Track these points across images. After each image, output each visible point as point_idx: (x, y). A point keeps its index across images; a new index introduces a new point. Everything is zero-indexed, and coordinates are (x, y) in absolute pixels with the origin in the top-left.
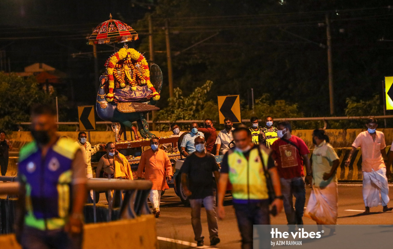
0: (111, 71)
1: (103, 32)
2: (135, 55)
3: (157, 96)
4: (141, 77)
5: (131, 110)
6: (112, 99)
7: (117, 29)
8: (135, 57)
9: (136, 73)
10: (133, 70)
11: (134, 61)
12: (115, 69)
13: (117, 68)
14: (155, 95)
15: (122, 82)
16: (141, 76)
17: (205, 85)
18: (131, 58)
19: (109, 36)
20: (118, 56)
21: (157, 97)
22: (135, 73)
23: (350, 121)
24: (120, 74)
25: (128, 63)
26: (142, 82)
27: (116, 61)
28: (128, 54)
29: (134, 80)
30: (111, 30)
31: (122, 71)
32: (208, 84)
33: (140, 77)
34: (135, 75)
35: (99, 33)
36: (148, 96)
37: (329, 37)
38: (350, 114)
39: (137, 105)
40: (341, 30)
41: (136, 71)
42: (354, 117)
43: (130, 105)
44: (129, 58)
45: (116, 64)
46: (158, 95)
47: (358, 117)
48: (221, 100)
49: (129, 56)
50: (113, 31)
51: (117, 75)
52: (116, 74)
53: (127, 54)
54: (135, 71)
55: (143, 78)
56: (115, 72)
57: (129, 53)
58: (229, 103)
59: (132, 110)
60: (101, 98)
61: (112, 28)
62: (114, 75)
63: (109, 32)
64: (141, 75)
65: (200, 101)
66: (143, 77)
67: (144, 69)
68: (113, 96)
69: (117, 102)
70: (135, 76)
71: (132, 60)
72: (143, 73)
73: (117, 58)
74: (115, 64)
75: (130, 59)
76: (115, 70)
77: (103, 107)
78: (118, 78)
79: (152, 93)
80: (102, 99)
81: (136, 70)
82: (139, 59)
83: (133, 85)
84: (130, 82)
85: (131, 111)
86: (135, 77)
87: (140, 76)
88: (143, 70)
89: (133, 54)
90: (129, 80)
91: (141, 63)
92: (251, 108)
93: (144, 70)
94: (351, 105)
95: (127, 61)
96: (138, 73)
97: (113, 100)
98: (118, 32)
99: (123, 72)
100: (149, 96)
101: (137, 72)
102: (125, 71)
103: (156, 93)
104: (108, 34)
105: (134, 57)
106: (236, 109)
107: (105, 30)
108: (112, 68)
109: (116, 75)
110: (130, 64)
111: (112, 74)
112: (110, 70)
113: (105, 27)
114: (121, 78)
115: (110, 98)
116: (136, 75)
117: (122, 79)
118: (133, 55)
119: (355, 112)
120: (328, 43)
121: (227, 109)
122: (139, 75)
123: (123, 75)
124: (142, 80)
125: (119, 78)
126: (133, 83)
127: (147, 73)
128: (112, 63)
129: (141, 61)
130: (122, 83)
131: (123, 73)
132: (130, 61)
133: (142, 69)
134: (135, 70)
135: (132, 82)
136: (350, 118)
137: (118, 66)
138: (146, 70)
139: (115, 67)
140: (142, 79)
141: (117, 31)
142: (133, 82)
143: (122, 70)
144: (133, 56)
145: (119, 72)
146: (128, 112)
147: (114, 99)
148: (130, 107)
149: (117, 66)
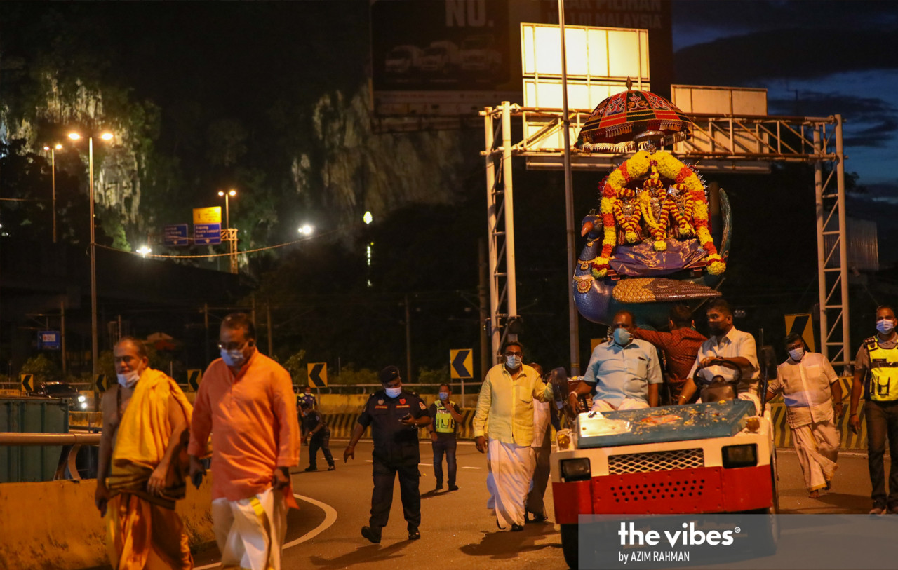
0: (607, 205)
1: (615, 112)
2: (669, 166)
3: (715, 264)
4: (680, 219)
5: (643, 297)
6: (604, 271)
7: (647, 104)
8: (669, 172)
9: (669, 210)
10: (663, 203)
11: (667, 181)
12: (618, 201)
13: (623, 198)
14: (710, 262)
15: (629, 229)
16: (681, 217)
17: (298, 354)
18: (660, 174)
19: (629, 119)
20: (626, 169)
21: (717, 266)
22: (665, 209)
23: (422, 387)
24: (628, 212)
25: (652, 186)
26: (682, 231)
27: (621, 180)
28: (651, 165)
29: (661, 224)
30: (635, 107)
31: (635, 205)
32: (302, 353)
33: (677, 219)
34: (666, 214)
35: (606, 116)
36: (694, 264)
37: (407, 315)
38: (423, 382)
39: (664, 285)
40: (418, 310)
41: (669, 205)
42: (426, 385)
43: (646, 284)
44: (654, 174)
45: (622, 187)
46: (718, 261)
47: (429, 385)
48: (311, 367)
49: (654, 169)
50: (638, 109)
51: (620, 215)
52: (618, 210)
53: (648, 165)
54: (666, 204)
55: (684, 221)
56: (616, 207)
57: (655, 163)
58: (317, 370)
59: (648, 296)
60: (582, 268)
61: (637, 104)
62: (614, 213)
63: (630, 112)
64: (681, 214)
65: (295, 368)
66: (686, 219)
67: (691, 199)
68: (606, 263)
69: (617, 277)
70: (664, 216)
71: (662, 177)
72: (687, 209)
73: (623, 174)
74: (619, 187)
75: (657, 175)
76: (616, 203)
77: (582, 290)
78: (621, 220)
79: (707, 256)
80: (583, 270)
81: (669, 201)
82: (679, 176)
83: (658, 238)
84: (652, 231)
85: (645, 300)
86: (664, 218)
87: (678, 215)
88: (689, 201)
89: (663, 164)
90: (649, 226)
91: (684, 187)
92: (338, 375)
93: (690, 203)
94: (424, 374)
95: (649, 181)
96: (673, 209)
97: (607, 273)
98: (652, 112)
99: (637, 207)
100: (699, 262)
101: (671, 207)
102: (642, 204)
103: (715, 256)
104: (628, 114)
105: (667, 172)
106: (323, 375)
107: (618, 108)
108: (609, 197)
109: (618, 213)
110: (658, 189)
111: (611, 212)
112: (605, 203)
113: (618, 101)
114: (630, 221)
115: (600, 268)
116: (670, 215)
117: (631, 223)
118: (664, 166)
119: (427, 380)
120: (407, 321)
121: (315, 375)
122: (675, 214)
123: (637, 214)
124: (681, 226)
125: (623, 221)
126: (658, 234)
127: (702, 211)
128: (610, 186)
129: (684, 182)
130: (629, 231)
131: (637, 210)
132: (656, 181)
133: (687, 200)
134: (666, 202)
135: (656, 231)
136: (423, 385)
137: (626, 193)
138: (697, 202)
139: (618, 196)
140: (682, 223)
141: (647, 110)
142: (658, 231)
143: (636, 203)
144: (665, 170)
145: (628, 206)
146: (635, 301)
147: (608, 269)
148: (643, 290)
149: (622, 193)
